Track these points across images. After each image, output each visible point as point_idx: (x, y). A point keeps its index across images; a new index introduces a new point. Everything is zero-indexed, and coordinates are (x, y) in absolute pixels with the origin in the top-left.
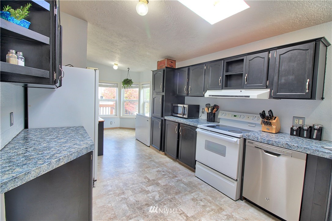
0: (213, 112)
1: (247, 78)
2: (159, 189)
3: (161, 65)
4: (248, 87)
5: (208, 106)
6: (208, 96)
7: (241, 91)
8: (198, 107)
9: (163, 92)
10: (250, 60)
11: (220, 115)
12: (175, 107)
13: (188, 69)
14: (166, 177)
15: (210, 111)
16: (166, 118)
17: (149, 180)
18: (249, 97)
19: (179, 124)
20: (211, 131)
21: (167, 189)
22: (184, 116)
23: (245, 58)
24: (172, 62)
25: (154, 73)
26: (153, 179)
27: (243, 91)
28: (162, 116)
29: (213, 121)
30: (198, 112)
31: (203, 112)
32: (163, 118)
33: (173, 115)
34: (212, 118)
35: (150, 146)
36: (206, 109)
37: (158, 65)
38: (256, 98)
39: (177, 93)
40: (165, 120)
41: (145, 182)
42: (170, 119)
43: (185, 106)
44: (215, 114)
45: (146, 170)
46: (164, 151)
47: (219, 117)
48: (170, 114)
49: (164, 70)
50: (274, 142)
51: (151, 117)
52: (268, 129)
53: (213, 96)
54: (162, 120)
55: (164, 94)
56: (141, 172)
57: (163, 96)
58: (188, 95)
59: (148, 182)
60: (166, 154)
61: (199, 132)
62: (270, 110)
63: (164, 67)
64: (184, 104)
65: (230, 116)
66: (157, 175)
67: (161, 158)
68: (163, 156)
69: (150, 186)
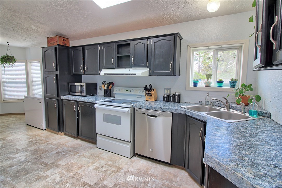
0: (109, 89)
1: (134, 59)
2: (60, 170)
3: (52, 42)
4: (135, 66)
5: (104, 83)
6: (104, 75)
7: (130, 70)
8: (95, 85)
9: (57, 71)
10: (135, 45)
11: (115, 91)
12: (72, 87)
13: (83, 48)
14: (67, 156)
15: (106, 88)
16: (62, 97)
17: (47, 164)
18: (135, 74)
19: (77, 102)
20: (107, 105)
21: (68, 167)
22: (83, 94)
23: (131, 42)
24: (65, 40)
25: (44, 50)
26: (52, 162)
27: (131, 70)
28: (58, 96)
29: (110, 96)
30: (96, 89)
31: (100, 89)
32: (58, 98)
33: (70, 94)
34: (108, 93)
35: (47, 129)
36: (103, 86)
37: (49, 42)
38: (140, 75)
39: (73, 72)
40: (62, 100)
41: (42, 168)
42: (68, 99)
43: (82, 84)
44: (110, 90)
45: (42, 155)
46: (63, 131)
47: (114, 92)
48: (67, 93)
49: (56, 48)
50: (153, 108)
51: (45, 98)
52: (149, 98)
53: (107, 74)
54: (58, 100)
55: (58, 73)
56: (36, 158)
57: (57, 75)
58: (84, 73)
59: (46, 167)
60: (65, 134)
61: (97, 107)
62: (150, 84)
63: (56, 45)
64: (81, 82)
65: (122, 91)
66: (56, 157)
67: (60, 139)
68: (62, 136)
69: (48, 170)
